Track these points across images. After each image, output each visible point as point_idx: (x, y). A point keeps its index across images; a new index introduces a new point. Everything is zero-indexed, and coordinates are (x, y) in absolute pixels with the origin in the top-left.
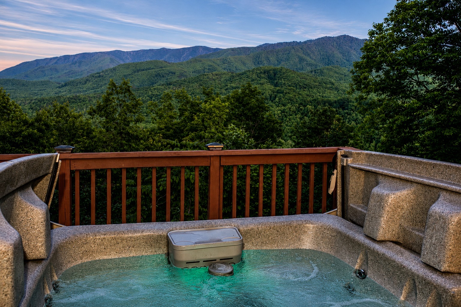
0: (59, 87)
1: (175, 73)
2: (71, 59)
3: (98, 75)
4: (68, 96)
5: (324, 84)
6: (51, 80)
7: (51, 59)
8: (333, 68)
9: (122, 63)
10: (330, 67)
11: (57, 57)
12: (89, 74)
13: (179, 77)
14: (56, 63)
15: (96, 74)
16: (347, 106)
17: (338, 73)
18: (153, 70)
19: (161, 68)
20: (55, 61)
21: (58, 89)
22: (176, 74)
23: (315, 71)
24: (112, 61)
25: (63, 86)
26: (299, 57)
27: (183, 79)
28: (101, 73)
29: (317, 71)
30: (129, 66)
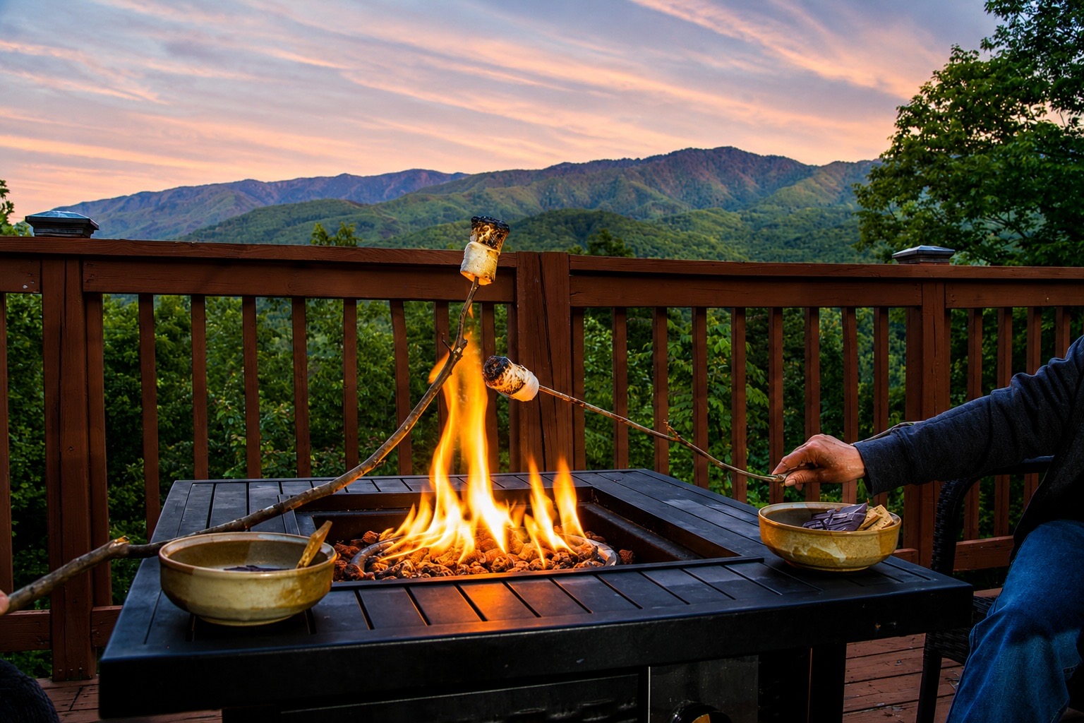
1: (372, 226)
2: (154, 199)
3: (212, 231)
5: (695, 248)
7: (114, 201)
8: (709, 213)
9: (262, 206)
10: (704, 212)
11: (125, 197)
12: (192, 231)
13: (382, 233)
14: (122, 209)
15: (206, 230)
17: (721, 225)
18: (326, 219)
19: (344, 214)
20: (121, 204)
22: (376, 227)
23: (673, 218)
24: (238, 202)
26: (637, 190)
27: (392, 237)
28: (217, 228)
29: (676, 219)
30: (275, 211)
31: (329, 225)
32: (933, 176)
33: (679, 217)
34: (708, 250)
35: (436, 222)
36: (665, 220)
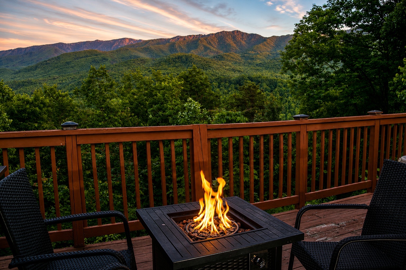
0: (15, 74)
1: (107, 60)
3: (46, 62)
4: (22, 80)
5: (224, 67)
6: (7, 68)
8: (230, 54)
9: (65, 52)
10: (228, 54)
12: (38, 62)
14: (10, 55)
15: (43, 62)
16: (242, 83)
17: (233, 58)
19: (96, 55)
20: (10, 53)
21: (13, 74)
24: (56, 51)
25: (17, 73)
26: (204, 46)
28: (48, 61)
29: (218, 56)
30: (70, 54)
31: (91, 60)
32: (307, 50)
33: (219, 56)
34: (229, 68)
35: (131, 58)
36: (214, 57)
